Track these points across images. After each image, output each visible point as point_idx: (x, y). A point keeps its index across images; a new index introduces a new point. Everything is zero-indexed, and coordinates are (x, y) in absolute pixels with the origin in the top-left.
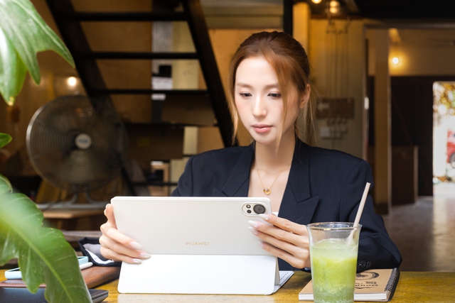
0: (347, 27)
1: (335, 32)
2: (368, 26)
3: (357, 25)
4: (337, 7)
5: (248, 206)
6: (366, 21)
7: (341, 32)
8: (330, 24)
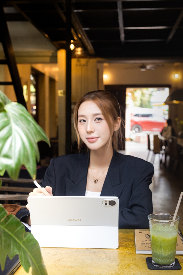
0: (87, 62)
1: (80, 65)
2: (99, 62)
3: (93, 61)
4: (81, 51)
5: (106, 201)
6: (98, 59)
7: (84, 65)
8: (78, 61)
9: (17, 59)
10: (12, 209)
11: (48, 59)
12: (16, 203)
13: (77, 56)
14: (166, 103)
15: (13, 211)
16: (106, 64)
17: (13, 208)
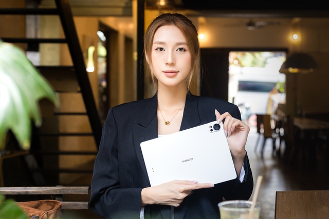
4: (165, 1)
6: (188, 11)
9: (74, 10)
10: (50, 207)
11: (120, 11)
12: (56, 199)
13: (159, 7)
14: (281, 71)
15: (52, 209)
16: (201, 20)
17: (50, 205)
